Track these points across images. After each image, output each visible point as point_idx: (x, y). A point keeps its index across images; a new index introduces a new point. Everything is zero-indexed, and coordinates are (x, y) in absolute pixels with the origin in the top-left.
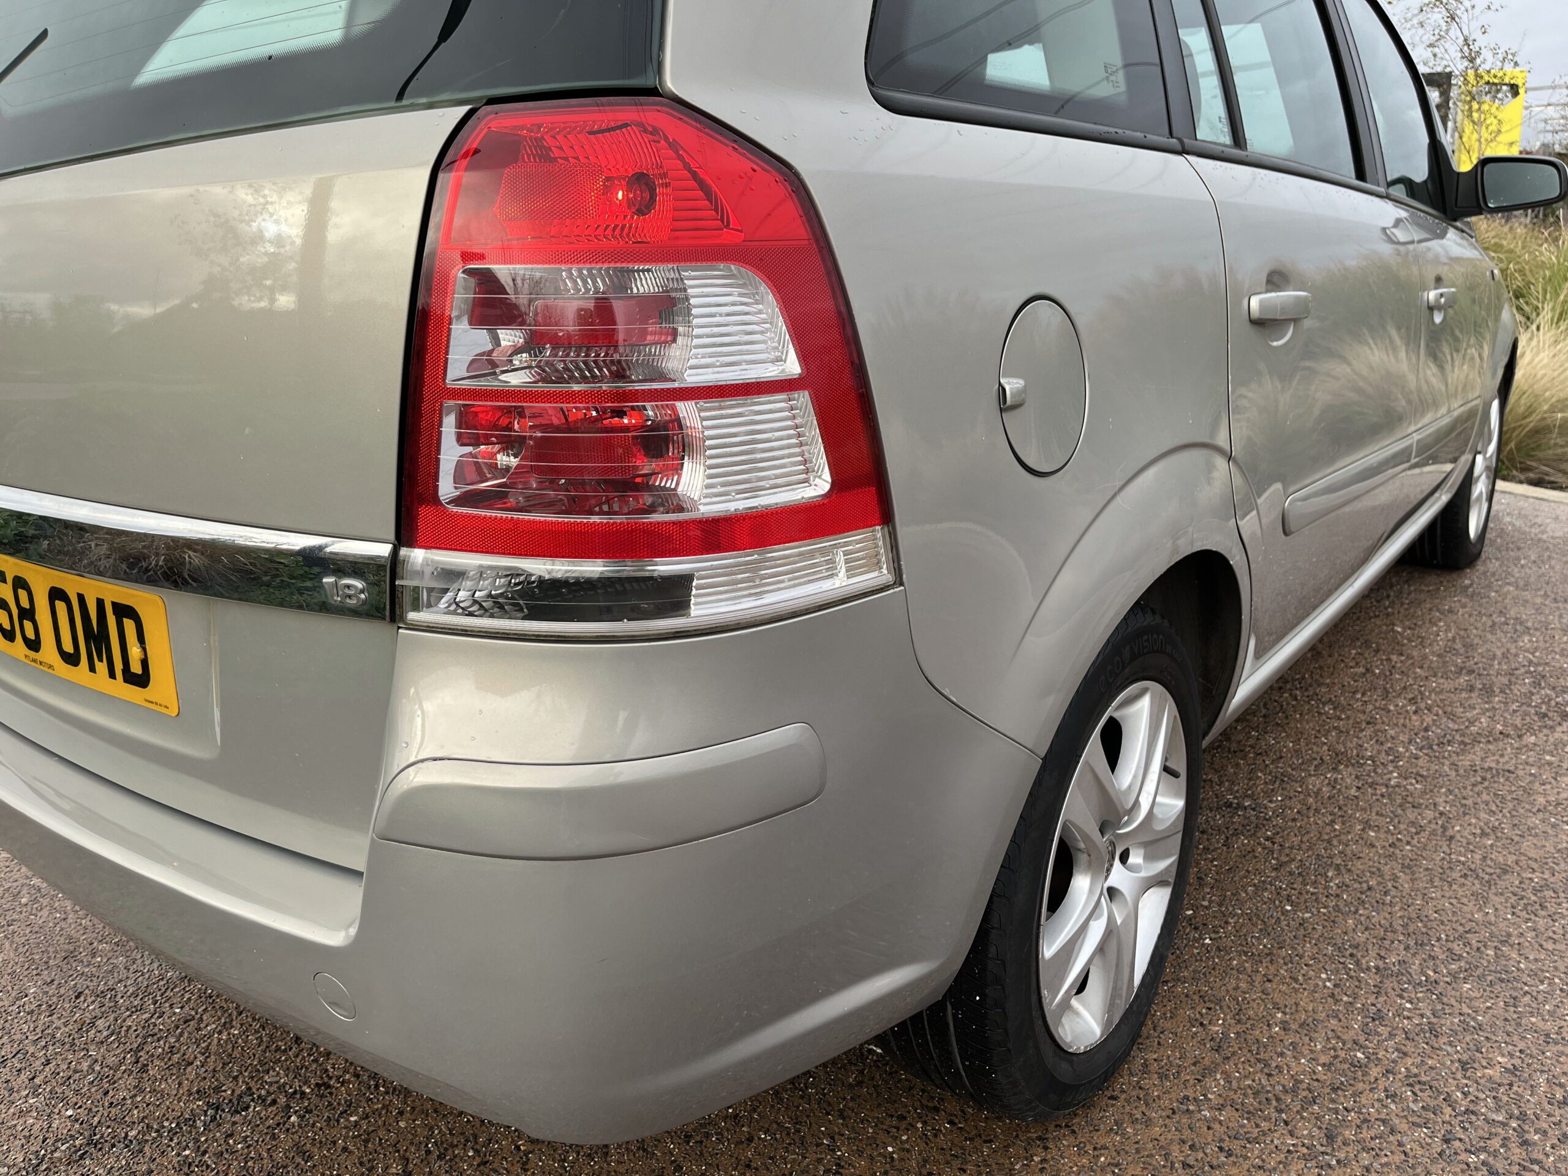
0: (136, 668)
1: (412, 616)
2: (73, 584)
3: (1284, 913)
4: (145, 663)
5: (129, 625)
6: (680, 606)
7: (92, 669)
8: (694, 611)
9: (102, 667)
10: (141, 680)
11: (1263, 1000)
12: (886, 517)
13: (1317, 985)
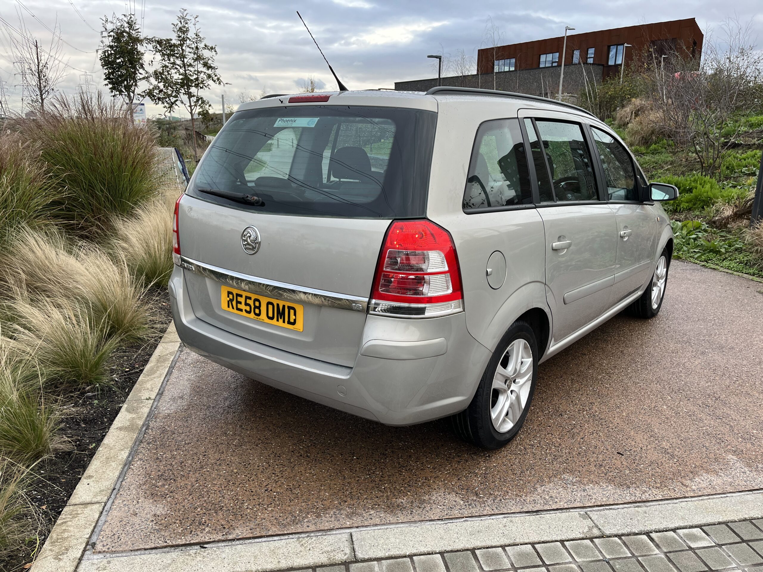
0: (292, 320)
1: (371, 312)
2: (275, 302)
4: (295, 320)
5: (292, 312)
6: (423, 313)
7: (278, 320)
8: (426, 314)
9: (281, 321)
10: (294, 323)
12: (462, 298)
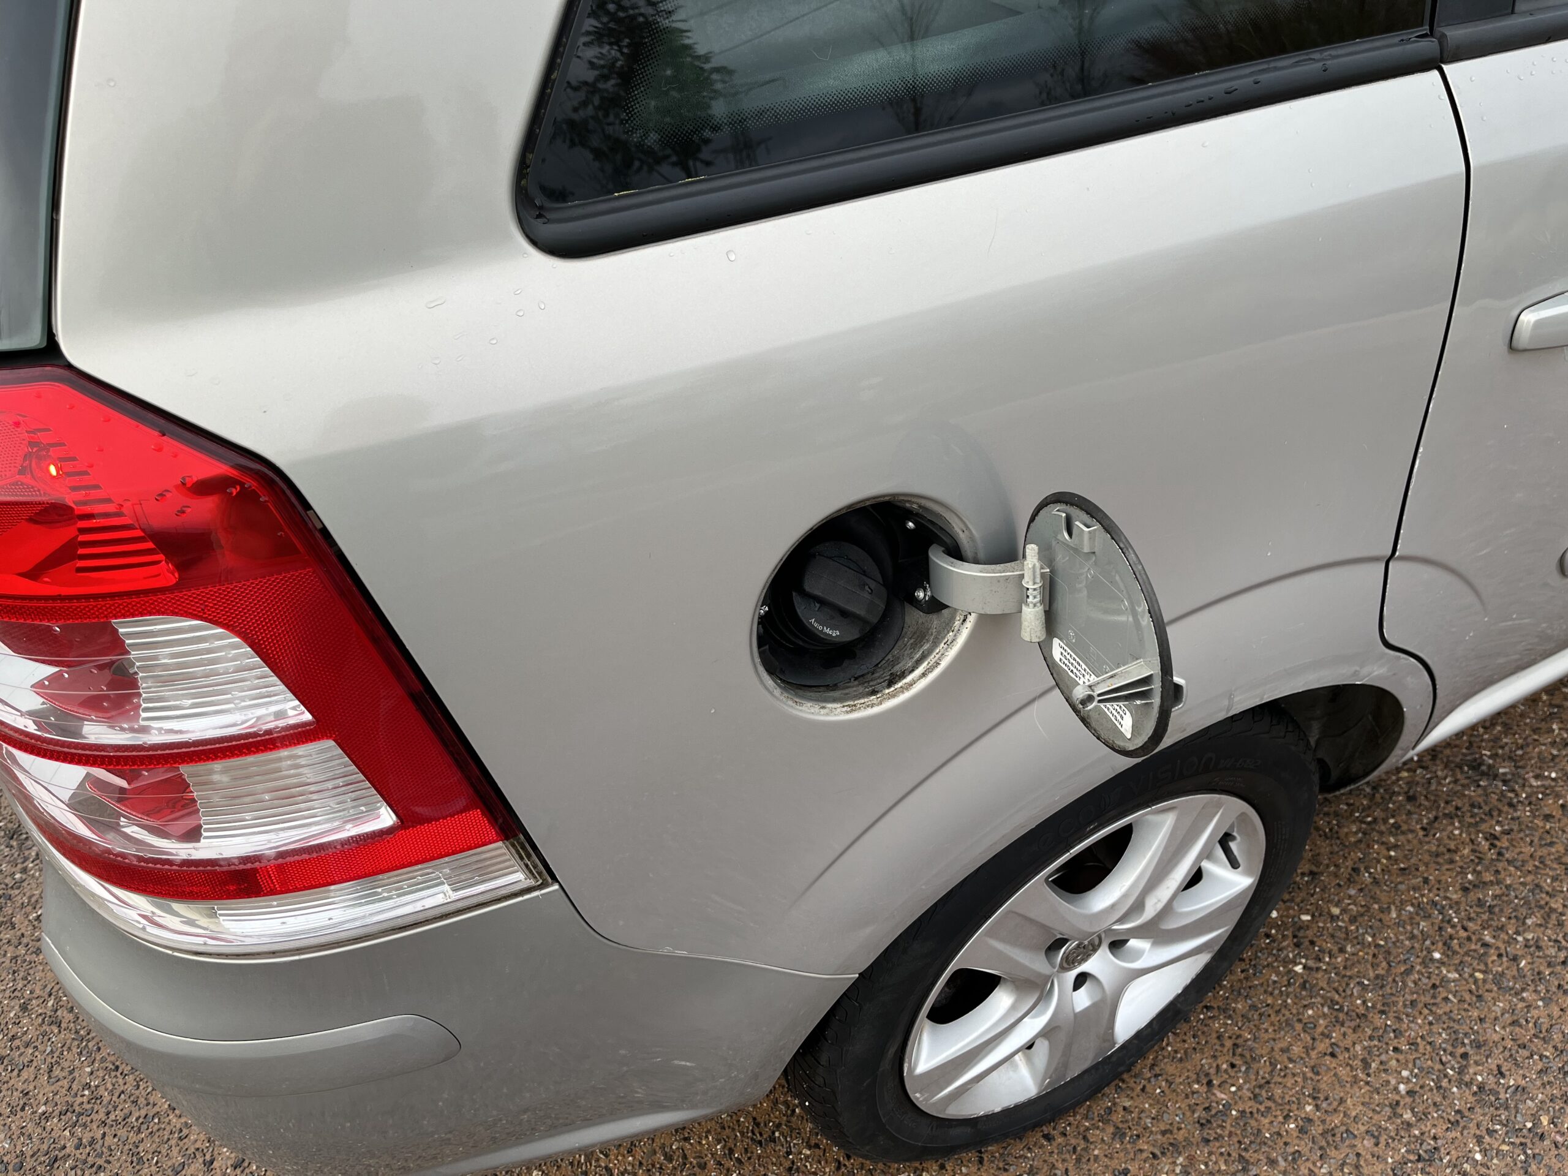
3: (1428, 961)
11: (1305, 1079)
13: (1388, 1082)
